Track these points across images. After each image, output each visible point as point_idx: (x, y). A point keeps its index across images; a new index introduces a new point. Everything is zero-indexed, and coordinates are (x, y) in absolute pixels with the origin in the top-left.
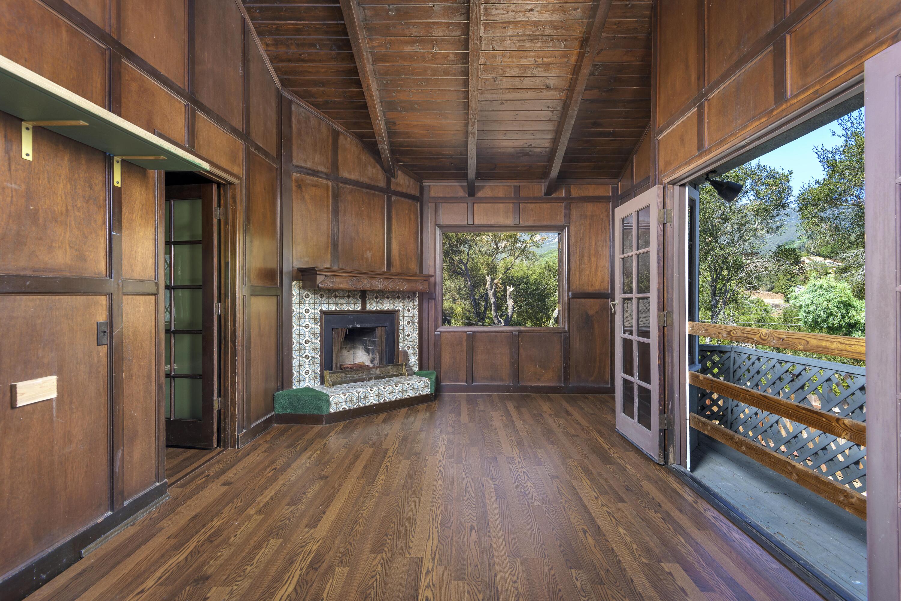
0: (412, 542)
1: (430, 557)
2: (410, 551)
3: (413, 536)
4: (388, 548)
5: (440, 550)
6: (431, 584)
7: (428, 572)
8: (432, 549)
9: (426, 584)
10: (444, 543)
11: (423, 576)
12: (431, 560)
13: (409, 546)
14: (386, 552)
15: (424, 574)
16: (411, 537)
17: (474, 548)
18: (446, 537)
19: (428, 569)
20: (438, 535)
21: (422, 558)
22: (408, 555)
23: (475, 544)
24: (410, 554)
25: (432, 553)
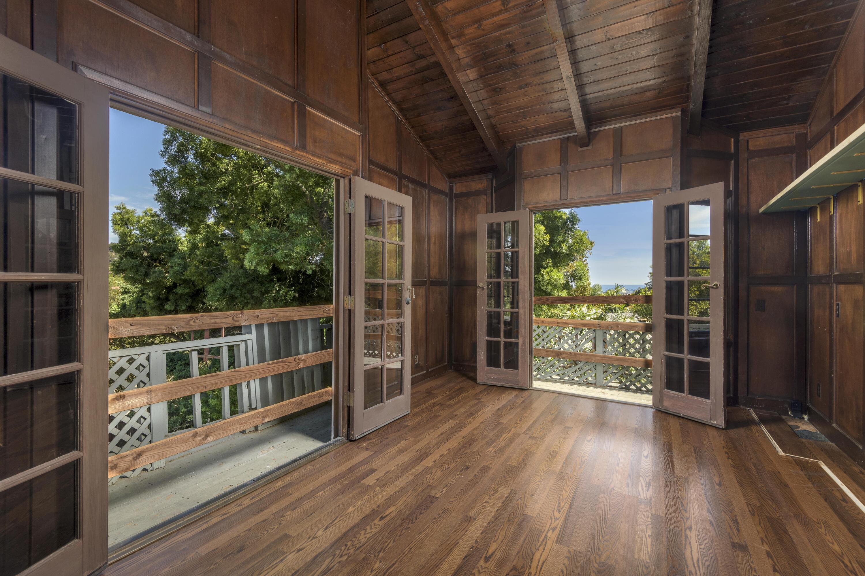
0: (564, 564)
1: (548, 542)
2: (568, 554)
3: (562, 571)
4: (594, 566)
5: (536, 545)
6: (553, 520)
7: (554, 529)
8: (544, 549)
9: (558, 521)
10: (529, 550)
11: (559, 527)
12: (548, 538)
13: (568, 560)
14: (596, 562)
15: (558, 528)
16: (565, 572)
17: (500, 536)
18: (523, 557)
19: (553, 531)
20: (532, 562)
21: (556, 543)
22: (571, 550)
23: (497, 540)
24: (569, 551)
25: (545, 545)
